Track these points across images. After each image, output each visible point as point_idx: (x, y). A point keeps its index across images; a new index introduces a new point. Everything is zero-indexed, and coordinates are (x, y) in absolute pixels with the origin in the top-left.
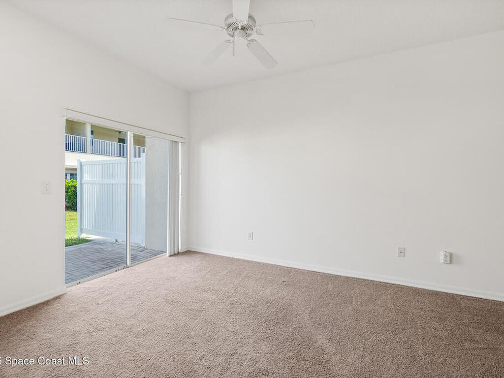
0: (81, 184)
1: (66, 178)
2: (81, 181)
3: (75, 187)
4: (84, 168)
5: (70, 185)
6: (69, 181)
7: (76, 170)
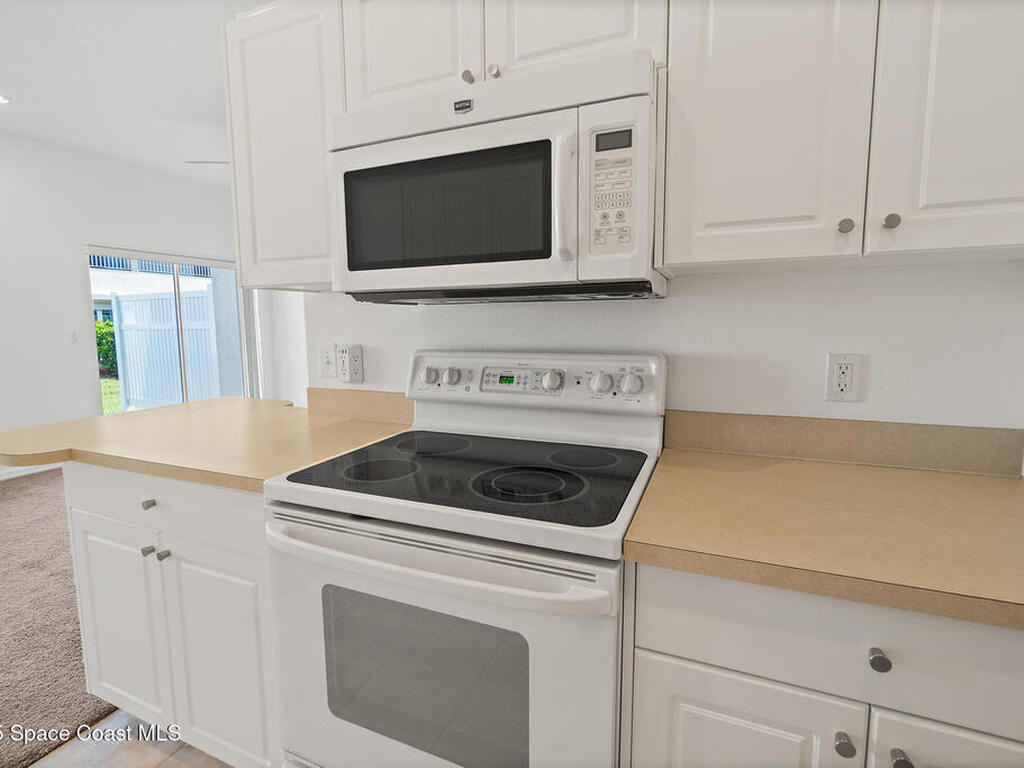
0: (121, 331)
1: (96, 319)
2: (120, 326)
3: (113, 335)
4: (123, 304)
5: (103, 331)
6: (102, 325)
7: (109, 302)
